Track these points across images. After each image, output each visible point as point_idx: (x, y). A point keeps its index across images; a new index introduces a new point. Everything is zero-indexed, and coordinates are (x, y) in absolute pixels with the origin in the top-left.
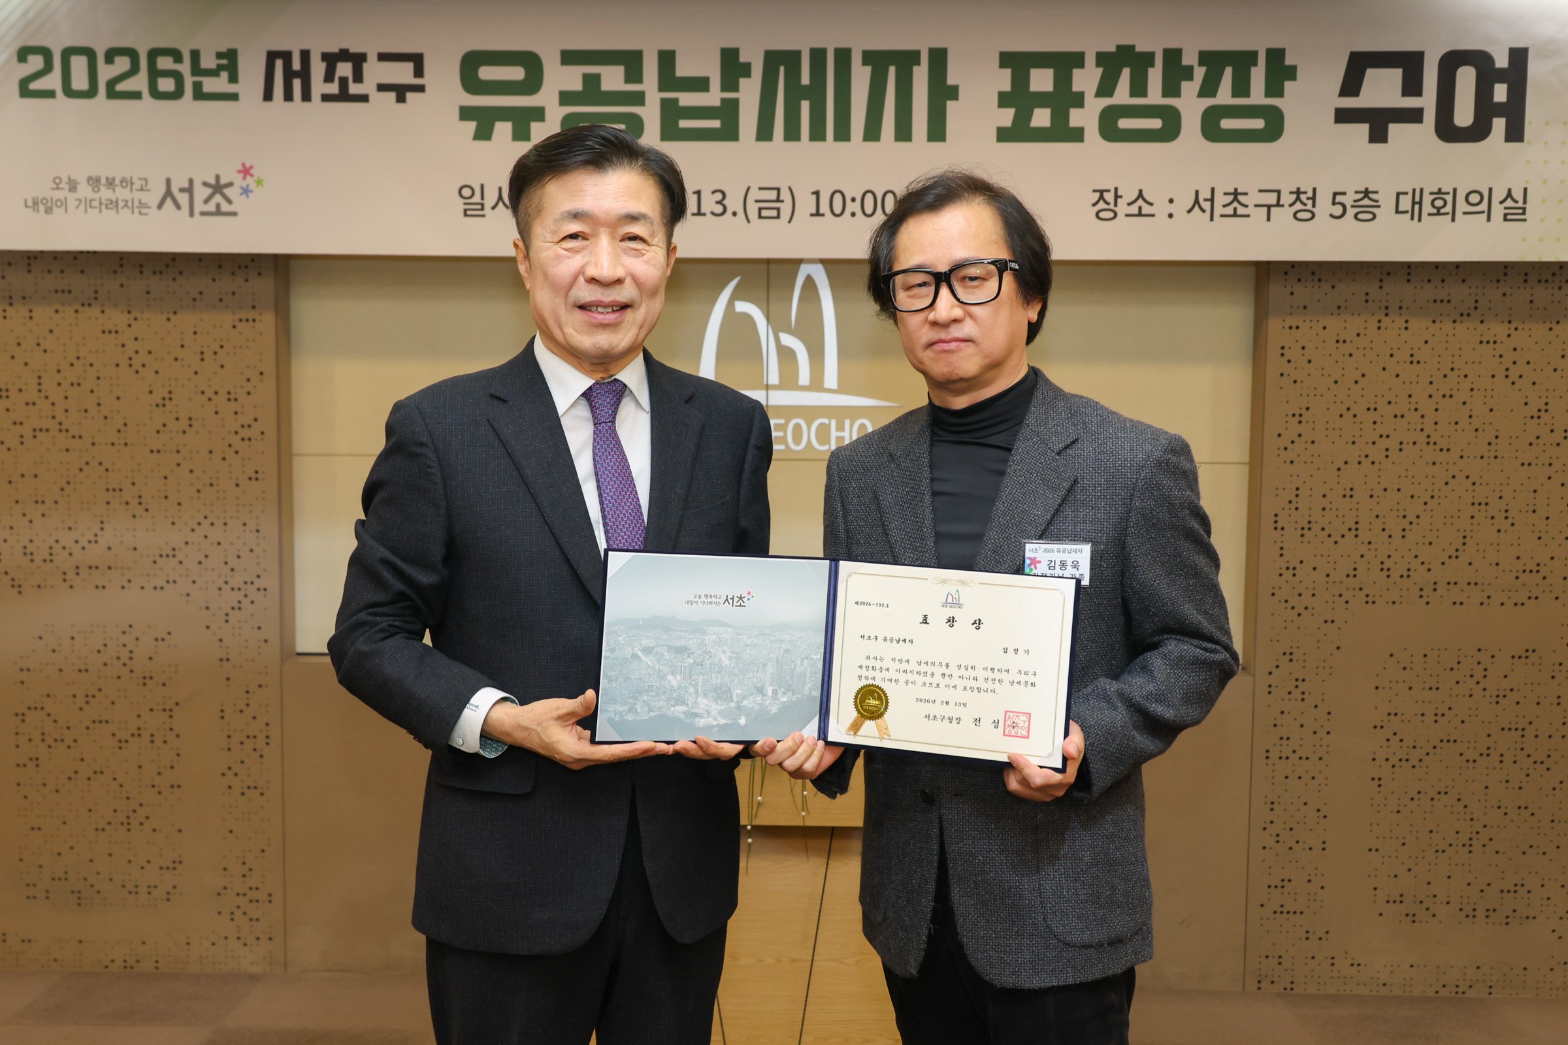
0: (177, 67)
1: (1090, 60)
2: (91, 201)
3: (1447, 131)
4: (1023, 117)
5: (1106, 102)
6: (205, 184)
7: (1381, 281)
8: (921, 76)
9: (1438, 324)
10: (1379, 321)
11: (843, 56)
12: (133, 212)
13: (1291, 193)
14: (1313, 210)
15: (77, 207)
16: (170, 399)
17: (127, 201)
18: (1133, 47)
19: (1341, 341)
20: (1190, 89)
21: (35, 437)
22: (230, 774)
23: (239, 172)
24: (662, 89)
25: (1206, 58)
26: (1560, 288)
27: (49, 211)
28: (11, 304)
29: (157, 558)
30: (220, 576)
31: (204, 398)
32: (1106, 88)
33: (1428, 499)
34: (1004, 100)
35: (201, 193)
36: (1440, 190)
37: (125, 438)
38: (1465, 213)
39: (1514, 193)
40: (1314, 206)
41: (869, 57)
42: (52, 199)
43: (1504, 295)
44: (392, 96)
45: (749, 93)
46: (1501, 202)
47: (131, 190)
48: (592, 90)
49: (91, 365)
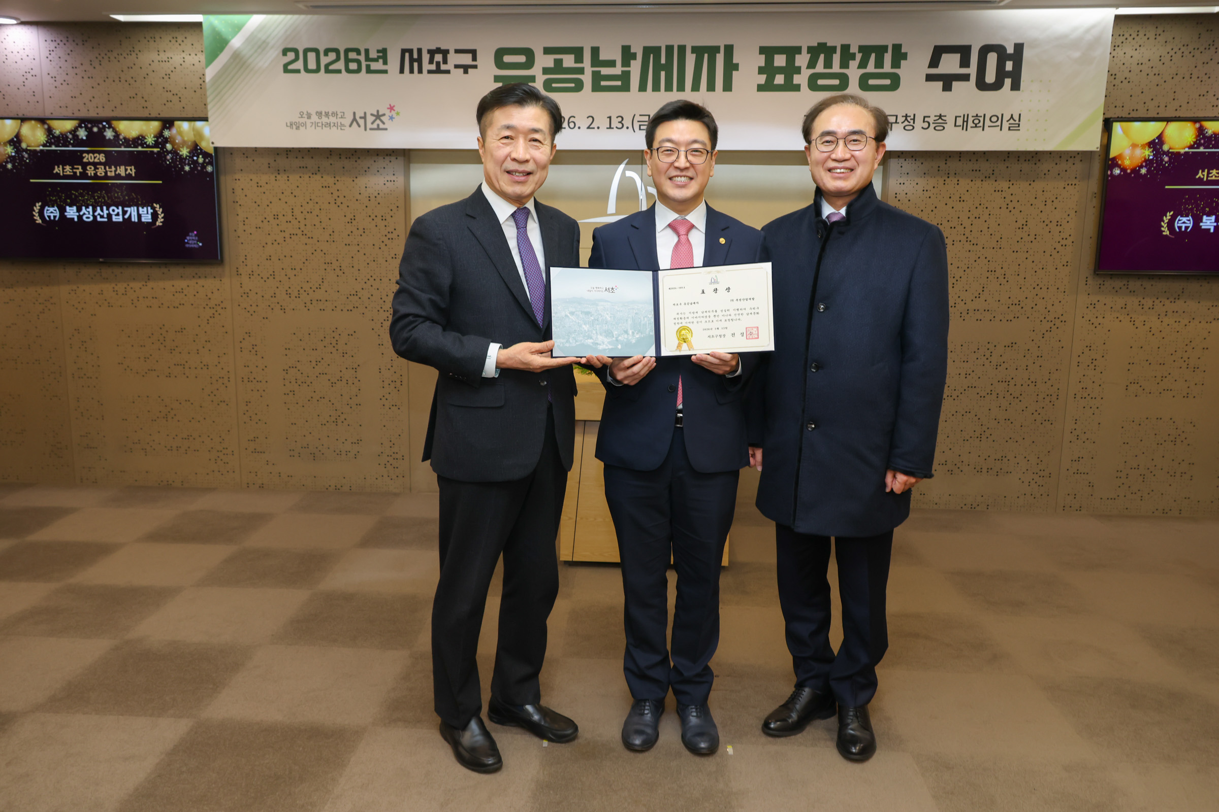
0: (358, 57)
1: (804, 50)
2: (317, 123)
3: (982, 85)
4: (770, 79)
5: (811, 71)
6: (372, 115)
7: (946, 160)
8: (720, 59)
9: (974, 181)
10: (945, 181)
11: (682, 49)
12: (337, 129)
13: (903, 116)
14: (914, 125)
15: (311, 126)
16: (354, 219)
17: (335, 123)
18: (826, 43)
19: (925, 190)
20: (854, 64)
21: (291, 238)
22: (384, 399)
23: (388, 108)
24: (592, 66)
25: (862, 49)
26: (1035, 164)
27: (298, 128)
28: (279, 174)
29: (349, 296)
30: (378, 305)
31: (370, 219)
32: (812, 64)
33: (966, 269)
34: (761, 71)
35: (370, 119)
36: (977, 115)
37: (333, 238)
38: (989, 127)
39: (1015, 117)
40: (914, 123)
41: (695, 49)
42: (299, 122)
43: (1007, 167)
44: (462, 70)
45: (635, 68)
46: (1007, 121)
47: (337, 118)
48: (558, 67)
49: (317, 203)
